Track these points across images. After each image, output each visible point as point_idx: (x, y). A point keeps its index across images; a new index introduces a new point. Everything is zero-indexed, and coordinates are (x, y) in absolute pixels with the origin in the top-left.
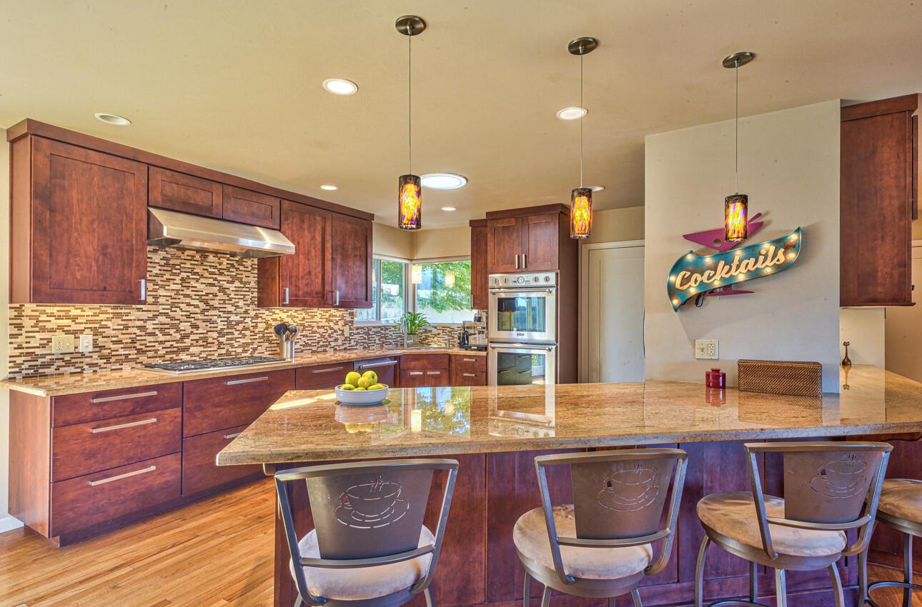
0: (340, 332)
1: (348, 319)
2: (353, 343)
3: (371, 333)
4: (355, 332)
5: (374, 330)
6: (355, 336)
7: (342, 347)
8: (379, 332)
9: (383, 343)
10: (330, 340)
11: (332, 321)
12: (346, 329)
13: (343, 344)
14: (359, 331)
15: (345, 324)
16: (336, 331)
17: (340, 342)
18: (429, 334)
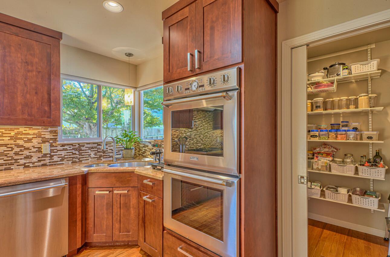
0: (35, 150)
1: (48, 136)
2: (55, 158)
3: (83, 148)
4: (59, 148)
5: (86, 145)
6: (59, 153)
7: (40, 164)
8: (95, 147)
9: (101, 156)
10: (16, 157)
11: (21, 139)
12: (46, 148)
13: (39, 161)
14: (66, 147)
15: (44, 142)
16: (28, 149)
17: (34, 159)
18: (146, 148)
